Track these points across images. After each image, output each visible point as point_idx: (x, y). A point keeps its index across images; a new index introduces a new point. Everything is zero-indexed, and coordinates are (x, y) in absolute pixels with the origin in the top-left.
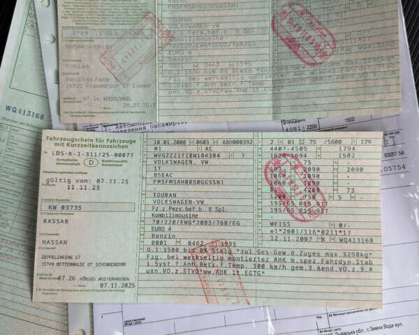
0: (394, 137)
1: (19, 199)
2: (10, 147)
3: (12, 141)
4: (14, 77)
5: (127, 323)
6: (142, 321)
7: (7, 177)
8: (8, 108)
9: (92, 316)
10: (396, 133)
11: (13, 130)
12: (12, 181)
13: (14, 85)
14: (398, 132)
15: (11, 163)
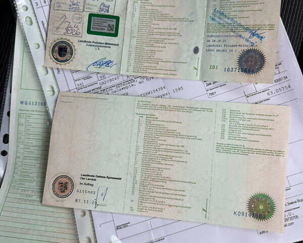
0: (278, 68)
1: (39, 162)
2: (27, 128)
3: (28, 124)
4: (22, 82)
5: (118, 228)
6: (128, 225)
7: (29, 148)
8: (22, 103)
9: (93, 227)
10: (279, 65)
11: (28, 116)
12: (32, 151)
13: (24, 86)
14: (280, 64)
15: (30, 138)
